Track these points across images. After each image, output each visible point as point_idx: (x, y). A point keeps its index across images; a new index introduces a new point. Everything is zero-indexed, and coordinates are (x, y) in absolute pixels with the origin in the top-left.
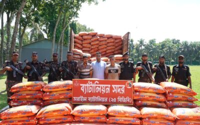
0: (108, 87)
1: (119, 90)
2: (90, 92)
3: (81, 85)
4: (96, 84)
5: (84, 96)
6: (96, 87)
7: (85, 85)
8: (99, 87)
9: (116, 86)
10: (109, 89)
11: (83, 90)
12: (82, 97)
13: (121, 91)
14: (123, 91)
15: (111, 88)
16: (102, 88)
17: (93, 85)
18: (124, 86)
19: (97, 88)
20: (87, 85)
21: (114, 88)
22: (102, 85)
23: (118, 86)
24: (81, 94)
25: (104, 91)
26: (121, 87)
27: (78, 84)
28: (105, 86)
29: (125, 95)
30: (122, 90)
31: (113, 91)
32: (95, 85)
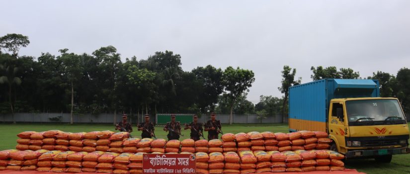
0: (174, 160)
1: (184, 163)
2: (158, 164)
3: (150, 159)
4: (164, 157)
5: (153, 168)
6: (163, 160)
7: (154, 159)
8: (166, 160)
9: (181, 159)
10: (175, 162)
11: (152, 163)
12: (151, 169)
13: (186, 164)
14: (188, 163)
15: (177, 161)
16: (169, 161)
17: (161, 159)
18: (188, 159)
19: (165, 161)
20: (156, 159)
21: (179, 160)
22: (169, 159)
23: (183, 159)
24: (151, 166)
25: (171, 164)
26: (185, 160)
27: (147, 158)
28: (171, 159)
29: (189, 167)
30: (186, 162)
31: (179, 164)
32: (163, 159)
